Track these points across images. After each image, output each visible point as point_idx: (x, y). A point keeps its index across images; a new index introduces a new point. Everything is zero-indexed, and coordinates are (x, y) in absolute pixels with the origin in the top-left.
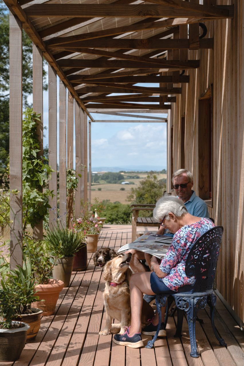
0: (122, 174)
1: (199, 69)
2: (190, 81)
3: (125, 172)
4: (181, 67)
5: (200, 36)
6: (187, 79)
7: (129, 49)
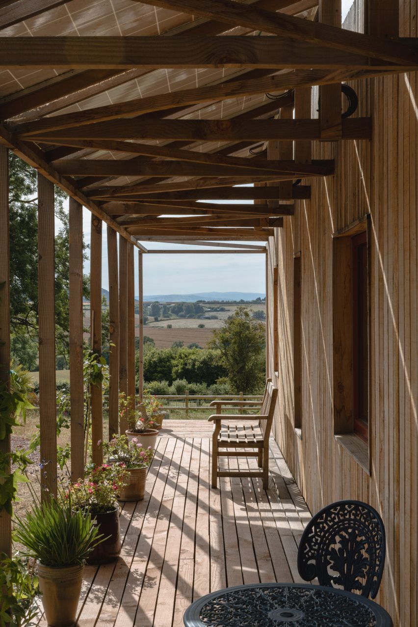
0: (201, 304)
1: (333, 177)
2: (313, 197)
3: (204, 302)
4: (297, 174)
5: (343, 112)
6: (306, 193)
7: (193, 140)
